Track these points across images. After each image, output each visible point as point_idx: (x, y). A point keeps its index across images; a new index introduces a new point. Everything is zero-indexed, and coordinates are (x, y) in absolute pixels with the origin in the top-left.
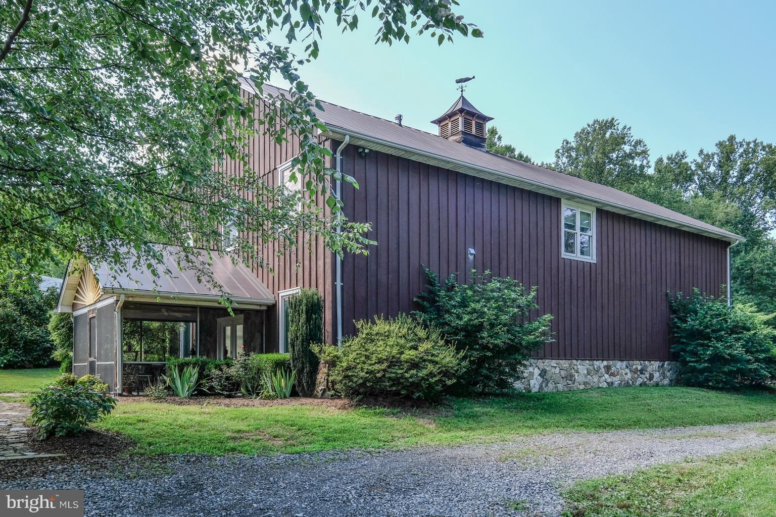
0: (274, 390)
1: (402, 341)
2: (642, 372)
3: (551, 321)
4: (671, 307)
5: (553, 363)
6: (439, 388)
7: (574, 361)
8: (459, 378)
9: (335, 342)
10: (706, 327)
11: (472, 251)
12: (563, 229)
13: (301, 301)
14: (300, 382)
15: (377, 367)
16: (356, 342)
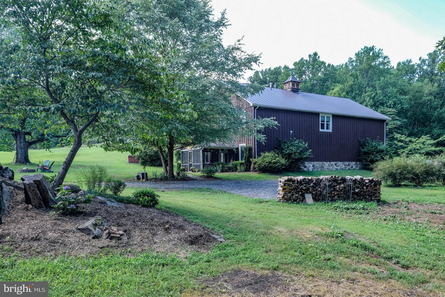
0: (240, 170)
1: (272, 158)
2: (348, 165)
3: (312, 151)
4: (360, 144)
5: (317, 163)
6: (281, 169)
7: (324, 162)
8: (286, 166)
9: (255, 158)
10: (370, 151)
11: (291, 132)
12: (320, 122)
13: (247, 148)
14: (247, 168)
15: (266, 164)
16: (260, 158)
